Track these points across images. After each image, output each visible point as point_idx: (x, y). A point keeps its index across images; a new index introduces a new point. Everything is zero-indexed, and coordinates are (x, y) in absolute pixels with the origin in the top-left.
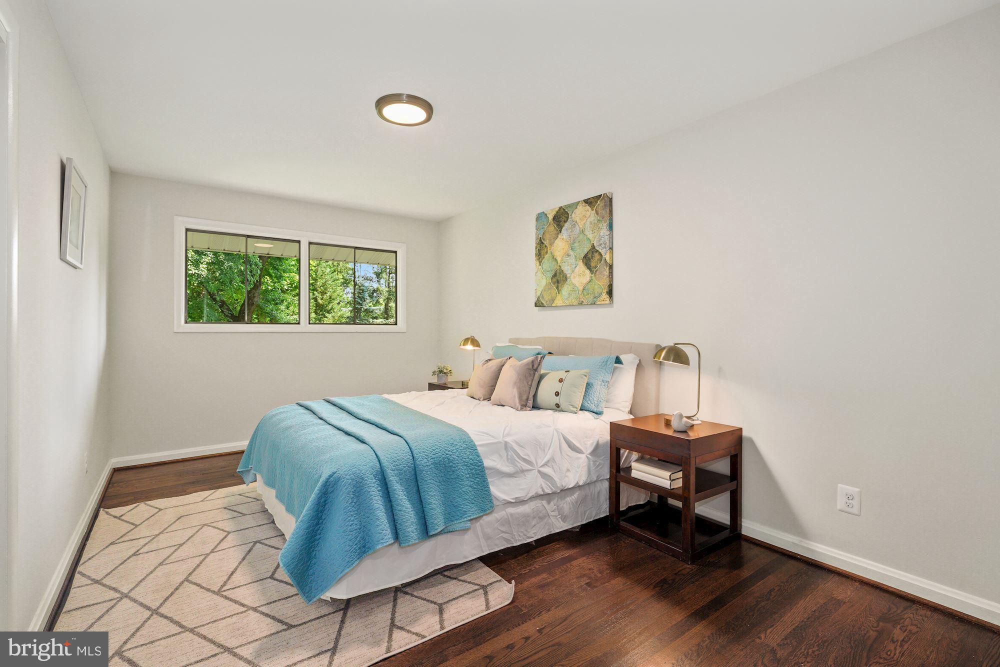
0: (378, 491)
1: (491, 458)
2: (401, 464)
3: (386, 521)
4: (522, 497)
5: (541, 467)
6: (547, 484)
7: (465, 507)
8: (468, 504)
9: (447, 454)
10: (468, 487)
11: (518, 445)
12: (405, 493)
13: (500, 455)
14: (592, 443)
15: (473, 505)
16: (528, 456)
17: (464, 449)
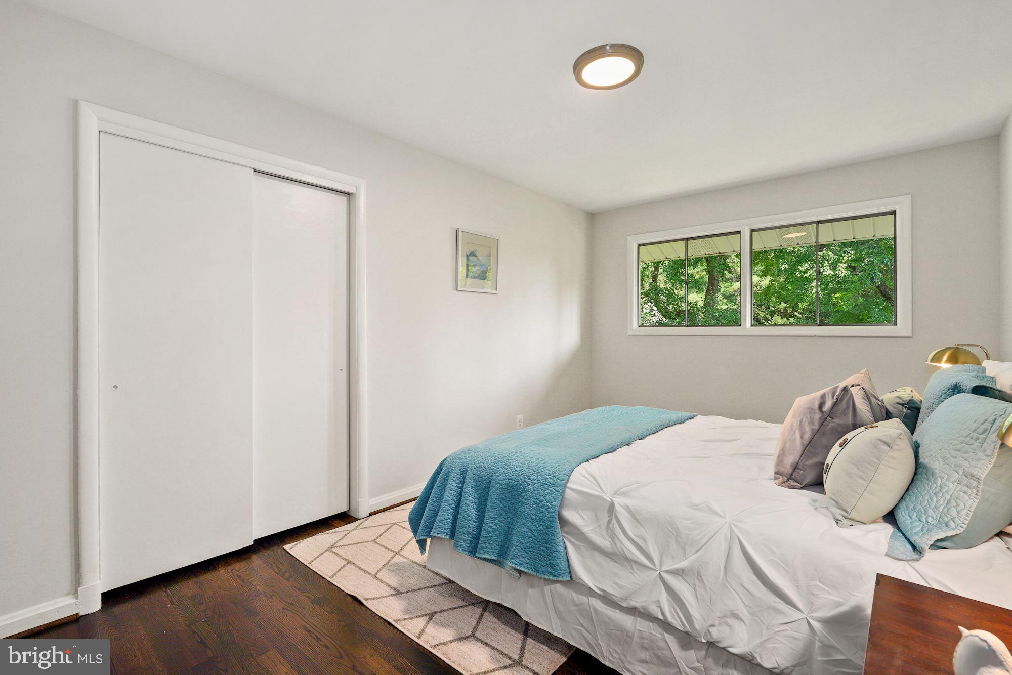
0: (458, 487)
1: (581, 513)
2: (483, 472)
3: (451, 517)
4: (615, 596)
5: (668, 572)
6: (674, 609)
7: (517, 551)
8: (520, 550)
9: (525, 481)
10: (527, 530)
11: (632, 517)
12: (476, 501)
13: (597, 517)
14: (839, 604)
15: (526, 554)
16: (644, 540)
17: (547, 484)
